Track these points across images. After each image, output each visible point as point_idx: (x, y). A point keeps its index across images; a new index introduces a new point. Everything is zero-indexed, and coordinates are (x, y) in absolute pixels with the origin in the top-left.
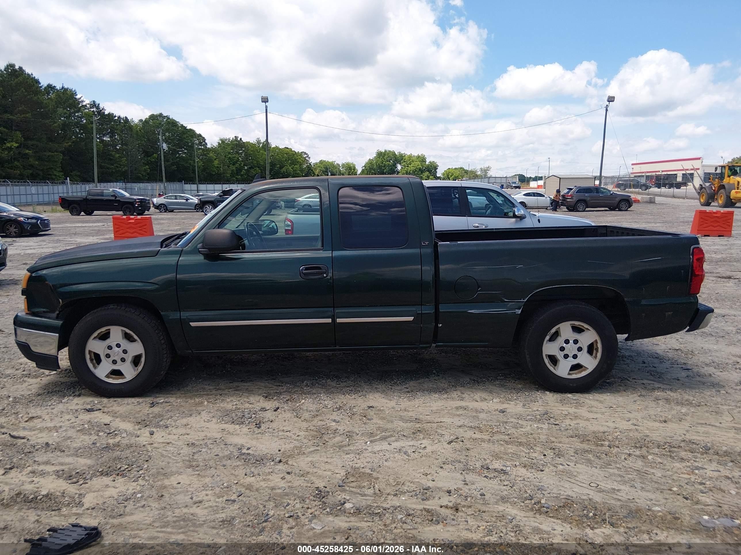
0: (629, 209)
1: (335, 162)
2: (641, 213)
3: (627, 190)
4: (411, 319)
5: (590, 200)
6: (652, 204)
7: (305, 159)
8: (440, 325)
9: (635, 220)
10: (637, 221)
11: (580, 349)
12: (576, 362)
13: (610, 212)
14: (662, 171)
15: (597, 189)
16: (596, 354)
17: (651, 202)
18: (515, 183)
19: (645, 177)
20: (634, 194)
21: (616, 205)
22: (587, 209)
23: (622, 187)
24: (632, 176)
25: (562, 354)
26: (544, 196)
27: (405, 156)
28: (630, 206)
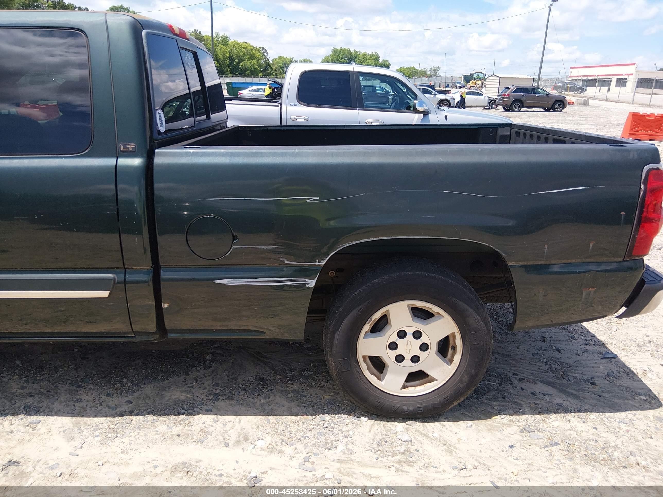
0: (563, 111)
1: (293, 58)
2: (574, 115)
3: (563, 92)
4: (105, 294)
5: (525, 100)
6: (585, 106)
7: (264, 55)
8: (166, 305)
9: (566, 122)
10: (569, 122)
11: (424, 347)
12: (415, 368)
13: (544, 113)
14: (598, 76)
15: (534, 90)
16: (453, 356)
17: (585, 103)
18: (460, 83)
19: (582, 81)
20: (570, 96)
21: (550, 106)
22: (522, 109)
23: (560, 90)
24: (570, 79)
25: (393, 354)
26: (482, 95)
27: (359, 54)
28: (564, 107)
